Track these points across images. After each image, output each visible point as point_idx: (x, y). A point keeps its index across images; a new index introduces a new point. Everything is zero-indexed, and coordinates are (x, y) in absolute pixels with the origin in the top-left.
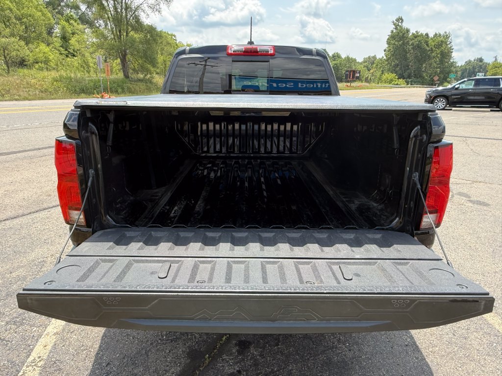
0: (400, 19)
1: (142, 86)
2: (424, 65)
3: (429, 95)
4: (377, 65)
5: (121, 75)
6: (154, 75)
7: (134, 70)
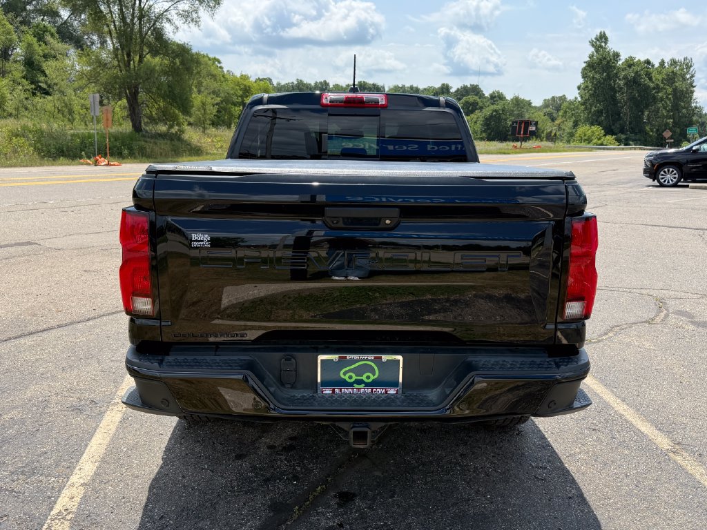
0: (603, 37)
1: (164, 145)
2: (646, 113)
3: (651, 161)
4: (566, 112)
5: (127, 127)
6: (186, 127)
7: (151, 118)
